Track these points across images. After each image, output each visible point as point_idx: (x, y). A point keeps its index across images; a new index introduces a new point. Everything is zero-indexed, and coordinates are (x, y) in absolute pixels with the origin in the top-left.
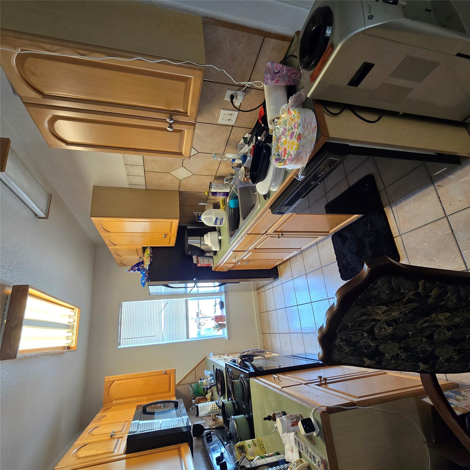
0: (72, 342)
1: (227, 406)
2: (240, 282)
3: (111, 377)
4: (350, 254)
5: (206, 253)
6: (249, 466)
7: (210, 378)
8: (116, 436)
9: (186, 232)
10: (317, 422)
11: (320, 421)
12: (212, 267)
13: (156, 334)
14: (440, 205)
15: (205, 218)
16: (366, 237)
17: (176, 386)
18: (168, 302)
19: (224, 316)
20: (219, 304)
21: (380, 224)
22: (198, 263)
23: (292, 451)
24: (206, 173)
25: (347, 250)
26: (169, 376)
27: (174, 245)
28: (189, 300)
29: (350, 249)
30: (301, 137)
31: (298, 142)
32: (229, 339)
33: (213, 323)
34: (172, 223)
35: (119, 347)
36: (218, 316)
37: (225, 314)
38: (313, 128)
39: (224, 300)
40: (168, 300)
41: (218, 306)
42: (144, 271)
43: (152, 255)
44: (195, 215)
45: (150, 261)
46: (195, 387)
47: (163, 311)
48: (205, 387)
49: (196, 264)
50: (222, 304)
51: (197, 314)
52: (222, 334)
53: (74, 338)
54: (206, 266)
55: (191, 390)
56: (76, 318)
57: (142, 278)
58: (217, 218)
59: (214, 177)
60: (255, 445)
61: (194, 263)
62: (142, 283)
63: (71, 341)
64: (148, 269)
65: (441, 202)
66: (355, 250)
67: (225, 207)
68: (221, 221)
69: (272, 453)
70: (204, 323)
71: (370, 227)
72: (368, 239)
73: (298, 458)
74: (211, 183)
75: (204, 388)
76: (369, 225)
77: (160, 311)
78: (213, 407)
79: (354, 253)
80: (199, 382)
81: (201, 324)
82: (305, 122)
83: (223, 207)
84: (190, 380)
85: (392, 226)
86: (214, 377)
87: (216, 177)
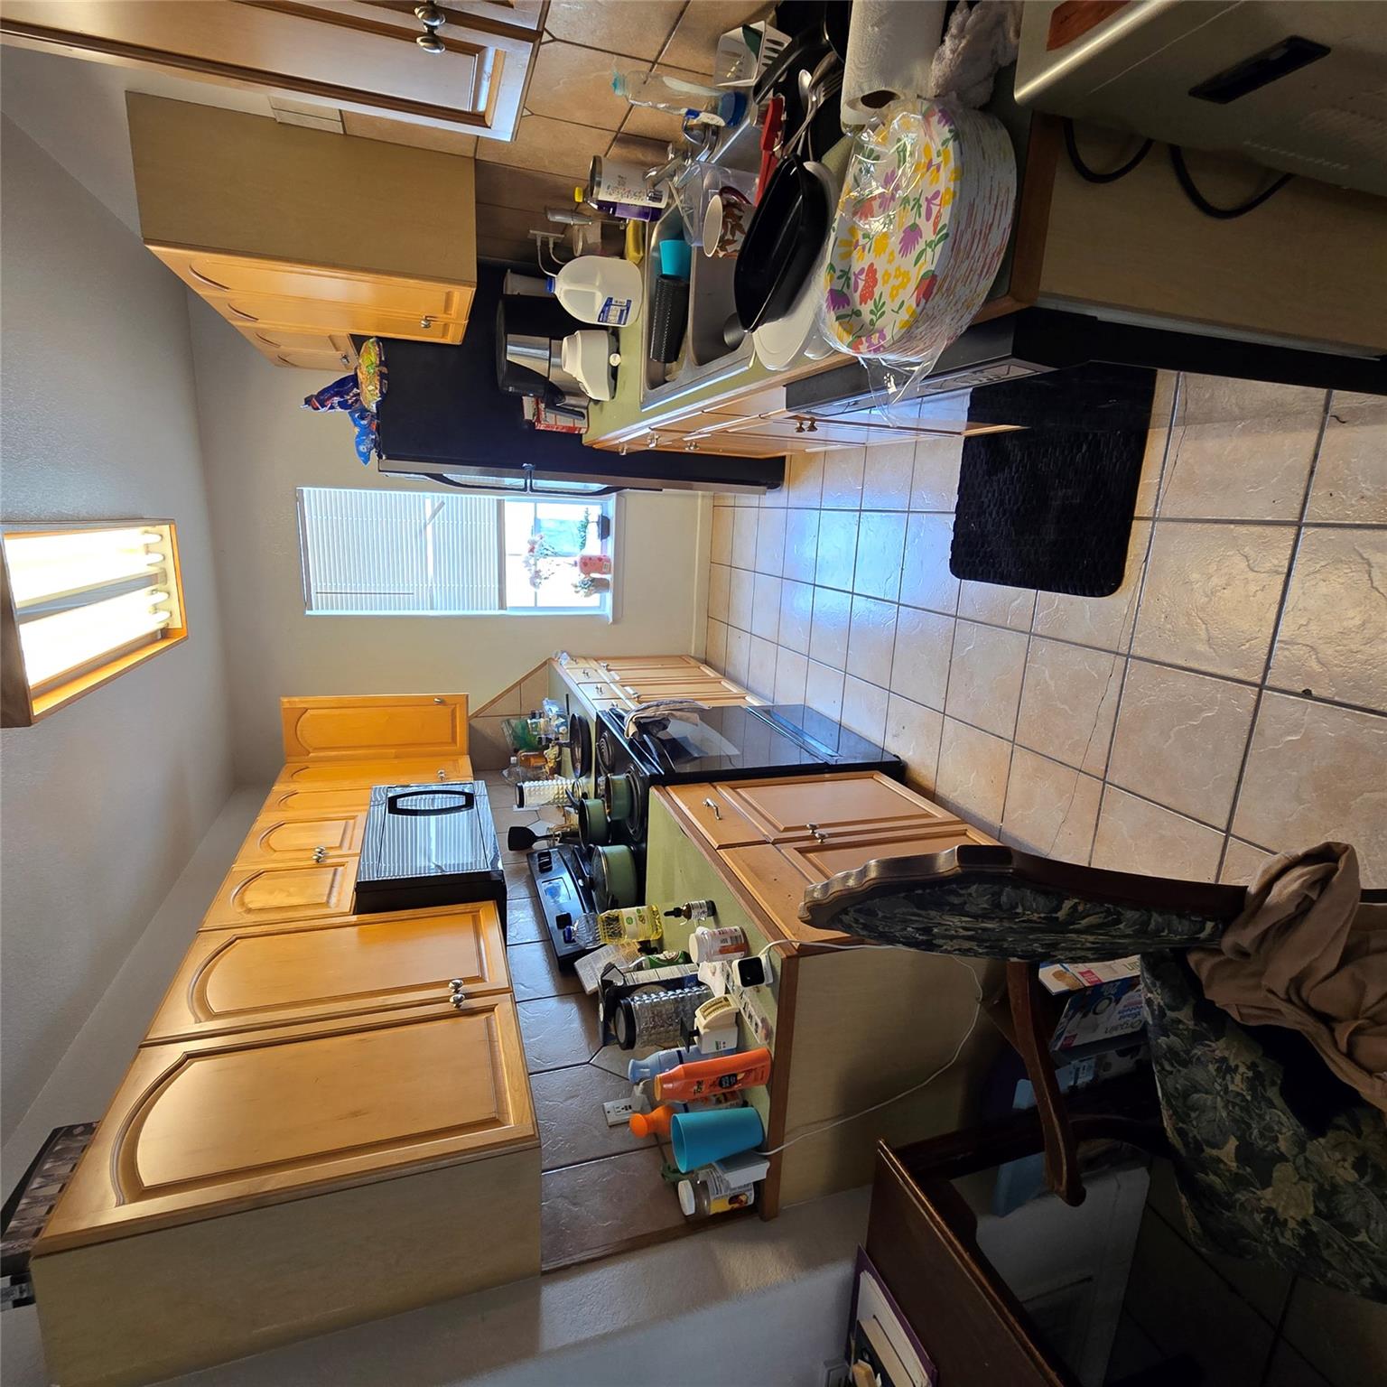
0: (171, 616)
1: (591, 813)
2: (664, 490)
3: (296, 699)
4: (998, 513)
5: (567, 397)
6: (620, 984)
7: (557, 722)
8: (329, 861)
9: (500, 306)
10: (773, 968)
11: (779, 970)
12: (581, 435)
13: (413, 587)
14: (1304, 484)
15: (567, 293)
16: (1059, 482)
17: (469, 718)
18: (443, 503)
19: (609, 561)
20: (598, 523)
21: (1117, 462)
22: (538, 420)
23: (714, 974)
24: (580, 116)
25: (994, 495)
26: (450, 710)
27: (458, 343)
28: (508, 501)
29: (1005, 496)
30: (935, 291)
31: (918, 305)
32: (615, 621)
33: (577, 575)
34: (449, 297)
35: (308, 612)
36: (590, 559)
37: (610, 553)
38: (990, 256)
39: (611, 514)
40: (445, 495)
41: (593, 530)
42: (363, 419)
43: (385, 370)
44: (535, 241)
45: (381, 392)
46: (519, 730)
47: (429, 528)
48: (543, 736)
49: (531, 424)
50: (604, 524)
51: (529, 546)
52: (597, 604)
53: (175, 605)
54: (564, 431)
55: (507, 731)
56: (167, 548)
57: (358, 437)
58: (610, 300)
59: (615, 134)
60: (642, 919)
61: (526, 417)
62: (361, 454)
63: (169, 614)
64: (375, 411)
65: (1312, 472)
66: (1015, 508)
67: (642, 254)
68: (622, 311)
69: (675, 953)
70: (550, 573)
71: (1083, 457)
72: (1064, 490)
73: (723, 995)
74: (596, 160)
75: (540, 738)
76: (1084, 448)
77: (420, 526)
78: (558, 793)
79: (1008, 515)
80: (529, 721)
81: (541, 574)
82: (968, 225)
83: (635, 254)
84: (505, 707)
85: (1146, 481)
86: (566, 721)
87: (619, 135)
